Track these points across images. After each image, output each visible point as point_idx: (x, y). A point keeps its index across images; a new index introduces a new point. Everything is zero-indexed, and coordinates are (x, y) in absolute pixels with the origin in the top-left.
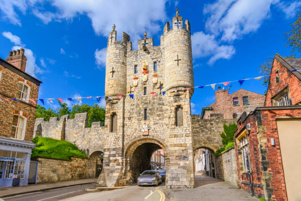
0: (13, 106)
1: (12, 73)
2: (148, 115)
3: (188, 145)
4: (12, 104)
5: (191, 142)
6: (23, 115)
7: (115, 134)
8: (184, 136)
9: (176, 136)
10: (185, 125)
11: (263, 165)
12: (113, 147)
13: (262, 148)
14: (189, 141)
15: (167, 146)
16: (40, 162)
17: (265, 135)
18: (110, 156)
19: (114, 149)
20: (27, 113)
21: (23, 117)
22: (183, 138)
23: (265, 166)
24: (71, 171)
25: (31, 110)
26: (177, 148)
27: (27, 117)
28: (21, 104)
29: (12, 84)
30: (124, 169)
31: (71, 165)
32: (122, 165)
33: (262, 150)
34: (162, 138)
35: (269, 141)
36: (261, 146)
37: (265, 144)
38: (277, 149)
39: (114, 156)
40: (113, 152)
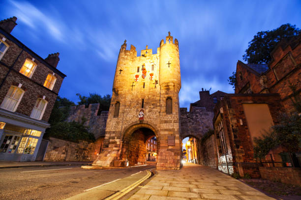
0: (39, 91)
1: (45, 67)
2: (144, 103)
3: (176, 130)
4: (39, 89)
5: (178, 128)
6: (45, 99)
7: (117, 118)
8: (173, 122)
9: (166, 122)
10: (174, 113)
11: (235, 143)
12: (113, 130)
13: (234, 128)
14: (176, 126)
15: (158, 130)
16: (51, 141)
17: (235, 116)
18: (110, 138)
19: (114, 132)
20: (49, 98)
21: (45, 101)
22: (172, 124)
23: (238, 144)
24: (77, 152)
25: (53, 96)
26: (166, 133)
27: (48, 101)
28: (46, 91)
29: (42, 75)
30: (120, 150)
31: (78, 146)
32: (119, 147)
33: (233, 129)
34: (154, 123)
35: (238, 121)
36: (232, 126)
37: (236, 124)
38: (246, 129)
39: (113, 138)
40: (113, 135)
